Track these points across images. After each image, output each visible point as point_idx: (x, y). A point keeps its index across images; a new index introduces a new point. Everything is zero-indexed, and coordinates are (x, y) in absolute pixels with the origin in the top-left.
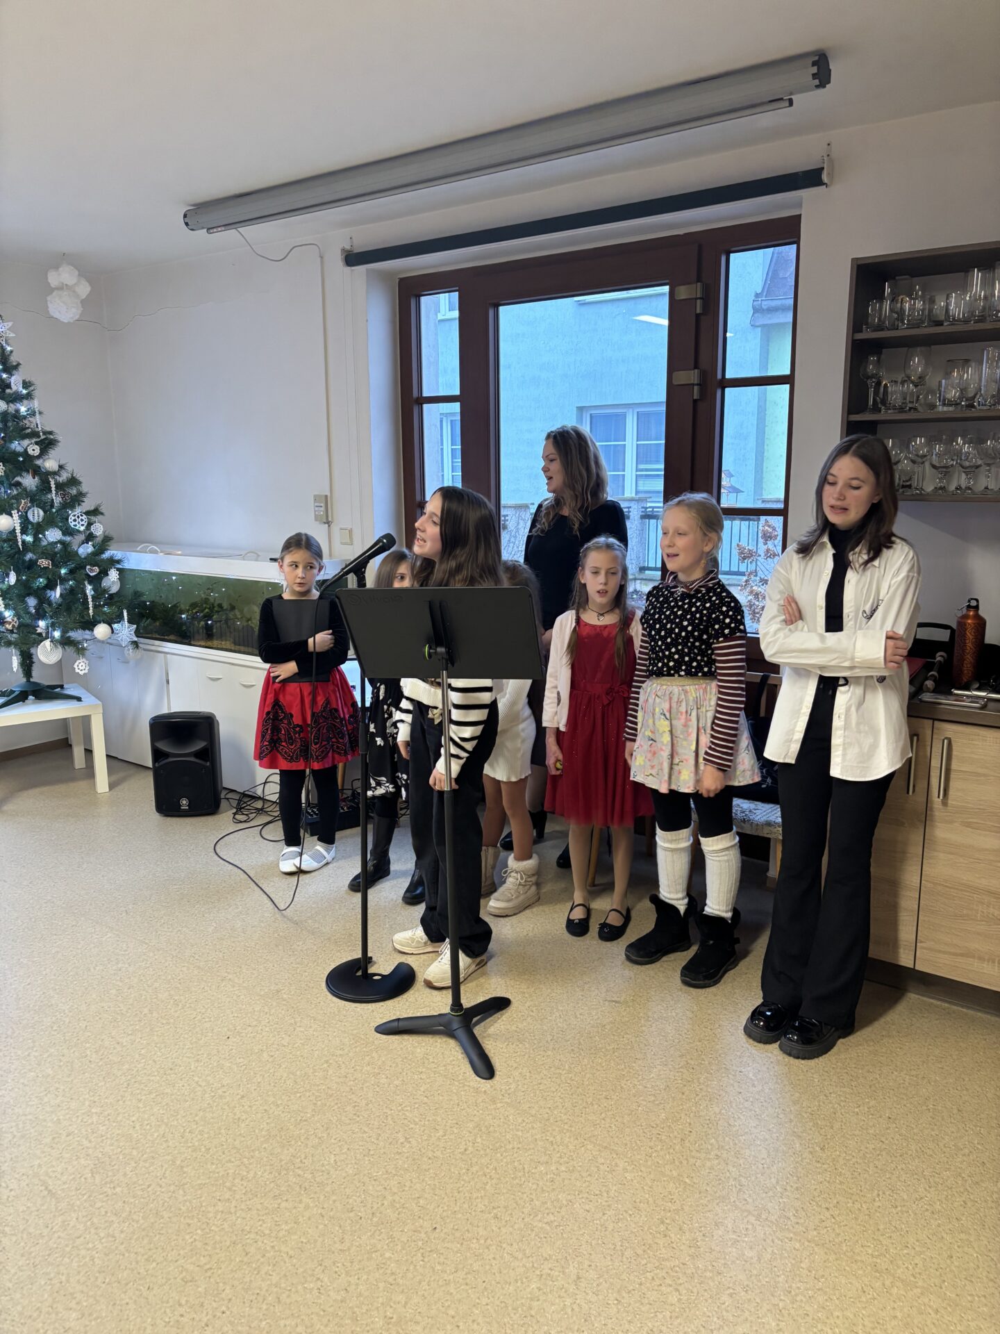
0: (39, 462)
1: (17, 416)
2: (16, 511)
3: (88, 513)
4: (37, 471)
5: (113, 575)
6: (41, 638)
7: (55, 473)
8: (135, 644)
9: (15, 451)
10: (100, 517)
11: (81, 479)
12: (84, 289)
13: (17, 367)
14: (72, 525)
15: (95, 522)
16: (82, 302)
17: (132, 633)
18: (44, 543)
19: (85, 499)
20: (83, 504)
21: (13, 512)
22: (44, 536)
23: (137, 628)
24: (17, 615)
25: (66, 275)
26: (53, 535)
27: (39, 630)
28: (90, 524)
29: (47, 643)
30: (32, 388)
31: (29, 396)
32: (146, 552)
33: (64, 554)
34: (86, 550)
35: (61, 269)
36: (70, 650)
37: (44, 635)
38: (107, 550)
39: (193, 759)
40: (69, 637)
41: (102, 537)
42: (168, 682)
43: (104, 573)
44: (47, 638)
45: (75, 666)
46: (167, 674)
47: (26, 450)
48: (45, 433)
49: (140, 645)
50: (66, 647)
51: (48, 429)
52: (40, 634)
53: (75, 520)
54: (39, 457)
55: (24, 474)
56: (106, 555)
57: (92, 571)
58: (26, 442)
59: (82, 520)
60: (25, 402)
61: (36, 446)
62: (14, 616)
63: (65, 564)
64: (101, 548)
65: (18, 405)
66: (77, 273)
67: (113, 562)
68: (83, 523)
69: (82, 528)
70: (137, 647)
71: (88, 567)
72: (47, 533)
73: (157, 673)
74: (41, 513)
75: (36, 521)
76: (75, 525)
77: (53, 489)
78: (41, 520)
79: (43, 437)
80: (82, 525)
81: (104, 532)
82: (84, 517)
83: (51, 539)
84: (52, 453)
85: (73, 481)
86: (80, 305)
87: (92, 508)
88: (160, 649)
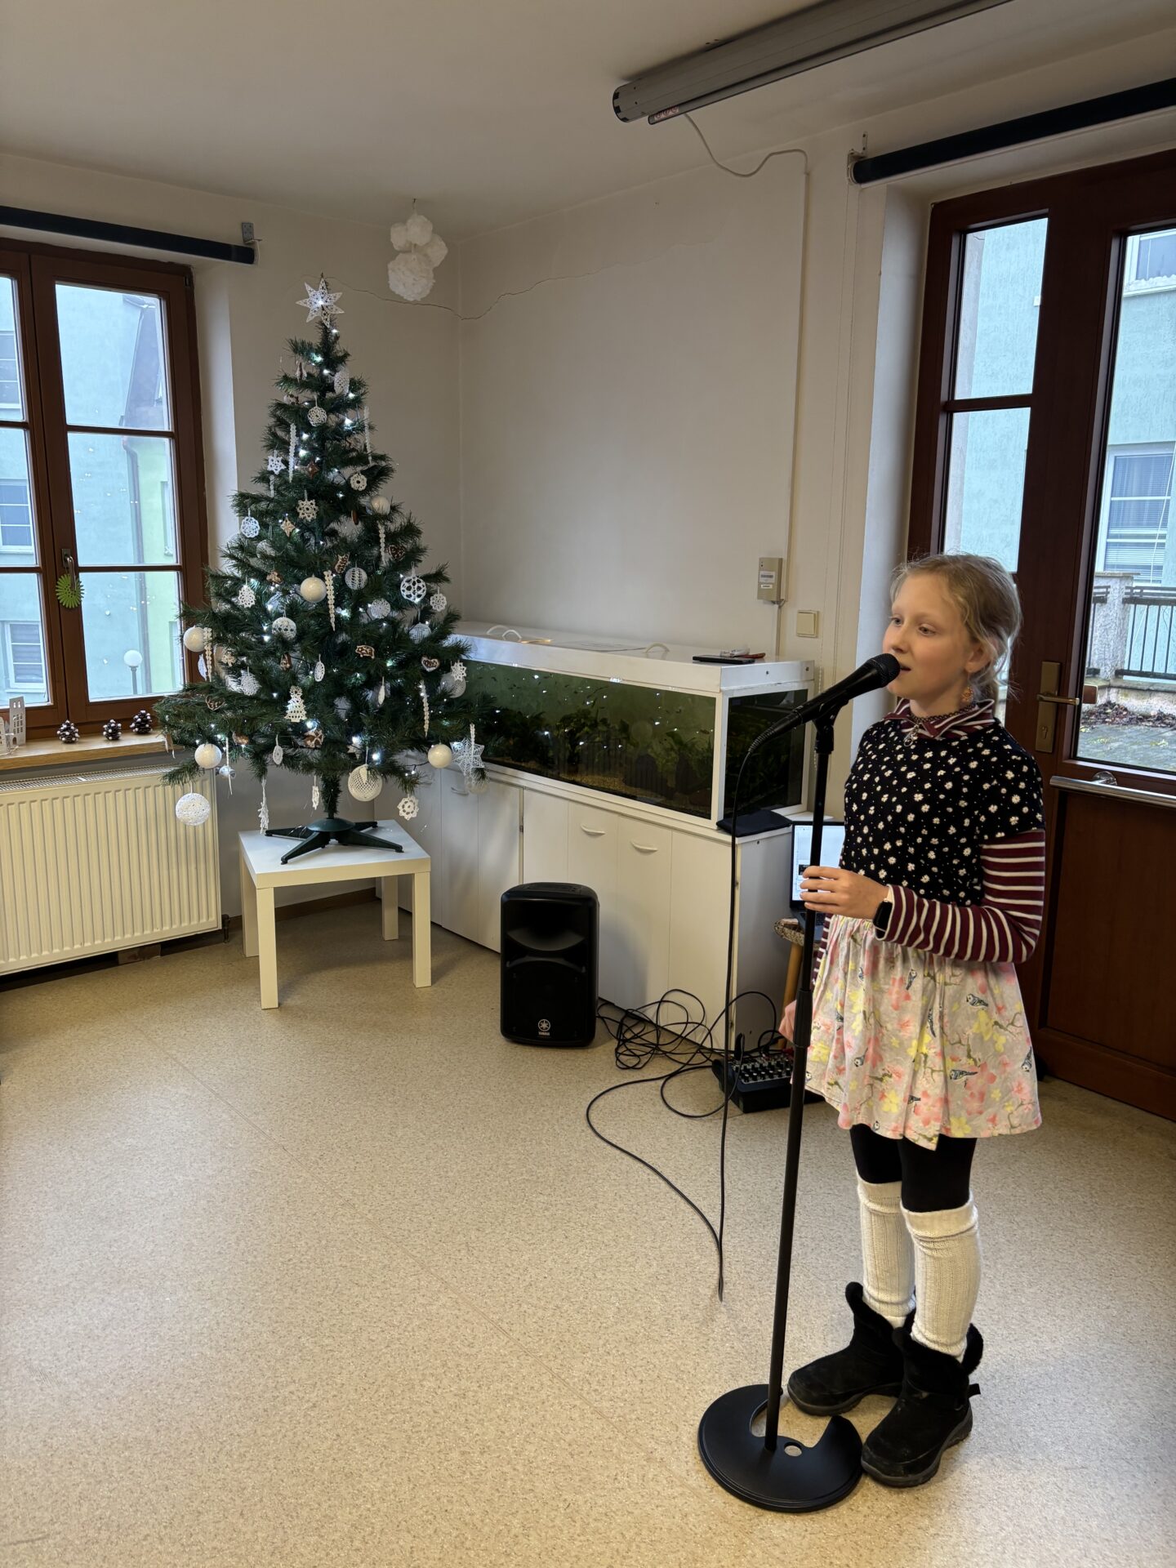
0: (364, 501)
1: (339, 433)
2: (330, 572)
3: (427, 578)
4: (361, 514)
5: (458, 672)
6: (354, 762)
7: (386, 518)
8: (481, 773)
9: (332, 483)
10: (444, 585)
11: (421, 527)
12: (439, 252)
13: (342, 359)
14: (405, 594)
15: (436, 592)
16: (435, 270)
17: (479, 756)
18: (364, 620)
19: (422, 558)
20: (419, 564)
21: (325, 573)
22: (366, 609)
23: (485, 749)
24: (323, 726)
25: (415, 231)
26: (378, 609)
27: (352, 750)
28: (429, 595)
29: (362, 770)
30: (362, 391)
31: (356, 404)
32: (501, 639)
33: (391, 638)
34: (421, 632)
35: (410, 221)
36: (393, 780)
37: (358, 756)
38: (450, 633)
39: (560, 961)
40: (394, 761)
41: (445, 614)
42: (522, 829)
43: (446, 668)
44: (362, 762)
45: (400, 807)
46: (522, 819)
47: (348, 482)
48: (376, 458)
49: (488, 774)
50: (388, 777)
51: (379, 452)
52: (353, 755)
53: (409, 588)
54: (365, 493)
55: (343, 518)
56: (450, 641)
57: (429, 664)
58: (348, 471)
59: (419, 588)
60: (351, 412)
61: (363, 477)
62: (319, 728)
63: (392, 655)
64: (442, 632)
65: (341, 416)
66: (430, 228)
67: (458, 651)
68: (419, 592)
69: (417, 600)
70: (483, 777)
71: (424, 659)
72: (369, 605)
73: (507, 813)
74: (364, 576)
75: (356, 588)
76: (409, 596)
77: (382, 540)
78: (363, 585)
79: (372, 464)
80: (419, 596)
81: (448, 607)
82: (422, 583)
83: (375, 616)
84: (384, 487)
85: (410, 530)
86: (432, 275)
87: (434, 571)
88: (514, 781)
